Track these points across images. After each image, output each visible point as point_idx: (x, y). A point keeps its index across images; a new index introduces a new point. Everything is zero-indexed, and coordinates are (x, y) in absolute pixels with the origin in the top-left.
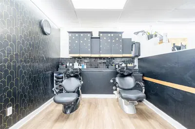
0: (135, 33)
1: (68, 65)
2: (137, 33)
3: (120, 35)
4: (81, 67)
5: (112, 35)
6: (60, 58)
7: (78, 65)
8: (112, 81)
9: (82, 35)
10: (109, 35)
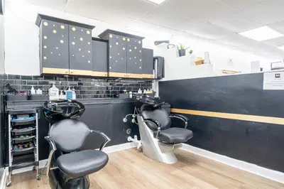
1: (33, 92)
2: (157, 43)
3: (140, 42)
4: (63, 97)
5: (128, 40)
7: (58, 93)
8: (125, 120)
9: (74, 29)
10: (124, 39)
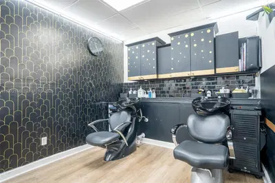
0: (248, 18)
1: (130, 92)
4: (147, 96)
5: (192, 34)
6: (122, 84)
7: (143, 93)
9: (143, 46)
10: (187, 36)
